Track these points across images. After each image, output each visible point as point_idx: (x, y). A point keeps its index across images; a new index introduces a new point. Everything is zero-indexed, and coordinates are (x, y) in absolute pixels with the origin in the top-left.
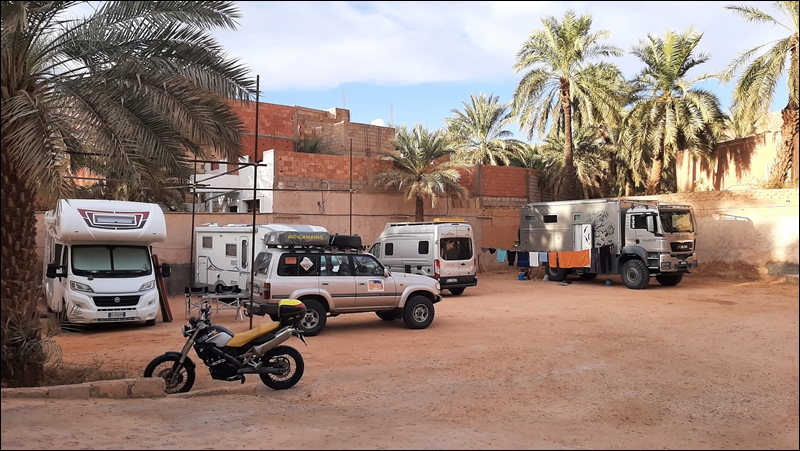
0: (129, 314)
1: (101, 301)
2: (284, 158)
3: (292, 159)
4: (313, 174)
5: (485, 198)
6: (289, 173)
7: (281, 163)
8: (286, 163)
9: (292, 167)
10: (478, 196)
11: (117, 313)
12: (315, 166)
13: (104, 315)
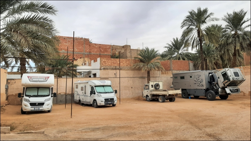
0: (41, 108)
1: (32, 104)
2: (103, 60)
3: (106, 60)
4: (113, 65)
5: (174, 71)
6: (105, 65)
7: (102, 62)
8: (104, 62)
9: (106, 63)
10: (171, 70)
11: (37, 108)
12: (114, 62)
13: (33, 109)
